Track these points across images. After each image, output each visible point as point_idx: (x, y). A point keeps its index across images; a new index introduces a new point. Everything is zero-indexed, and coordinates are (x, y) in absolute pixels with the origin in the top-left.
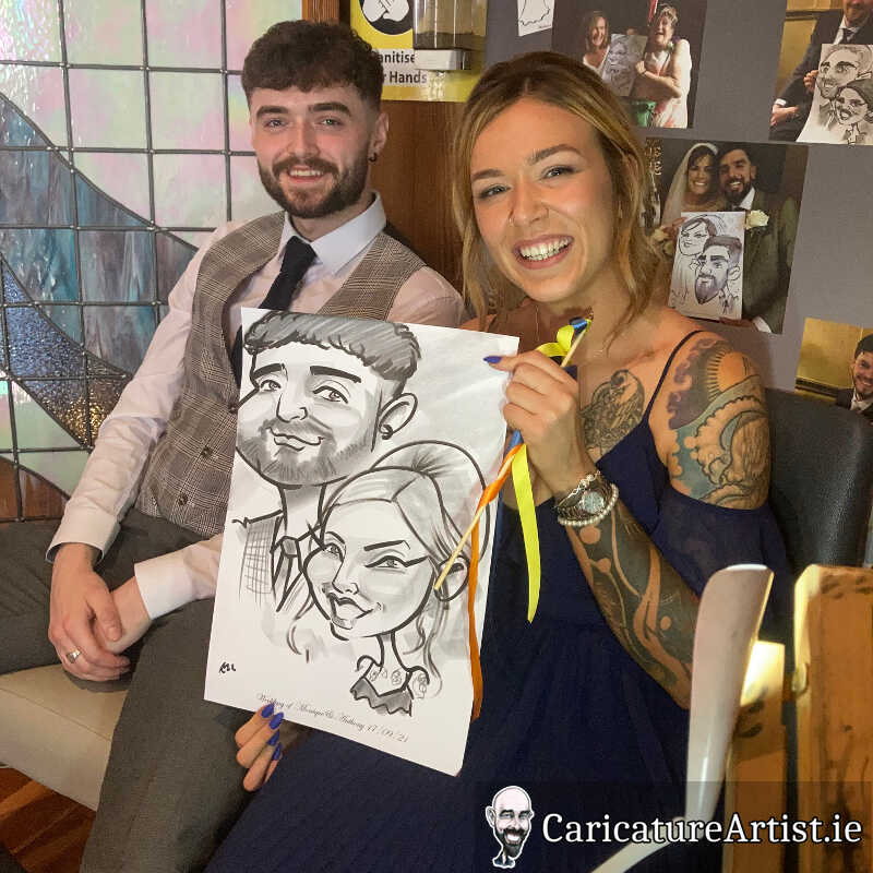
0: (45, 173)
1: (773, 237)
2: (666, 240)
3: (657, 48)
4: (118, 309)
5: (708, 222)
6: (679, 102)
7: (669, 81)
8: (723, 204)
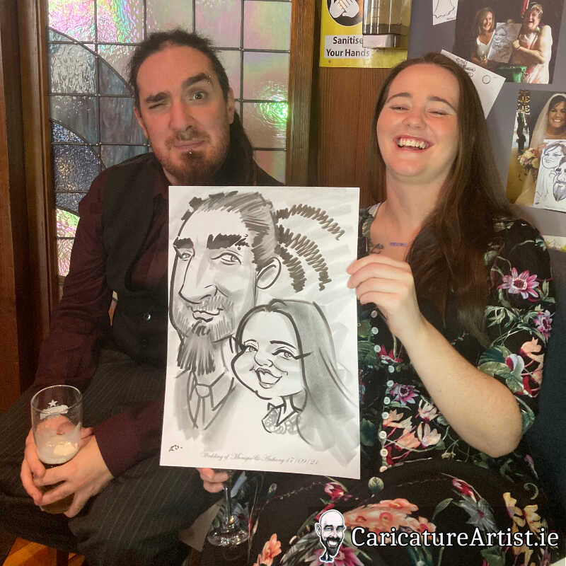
0: (130, 112)
2: (533, 158)
3: (528, 32)
6: (543, 67)
7: (536, 53)
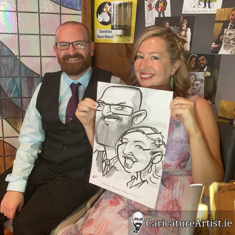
0: (13, 62)
1: (212, 79)
6: (187, 44)
8: (199, 70)
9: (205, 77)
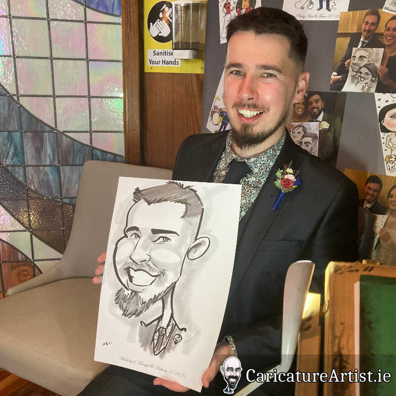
1: (331, 133)
4: (41, 168)
5: (303, 127)
8: (310, 119)
9: (320, 131)
